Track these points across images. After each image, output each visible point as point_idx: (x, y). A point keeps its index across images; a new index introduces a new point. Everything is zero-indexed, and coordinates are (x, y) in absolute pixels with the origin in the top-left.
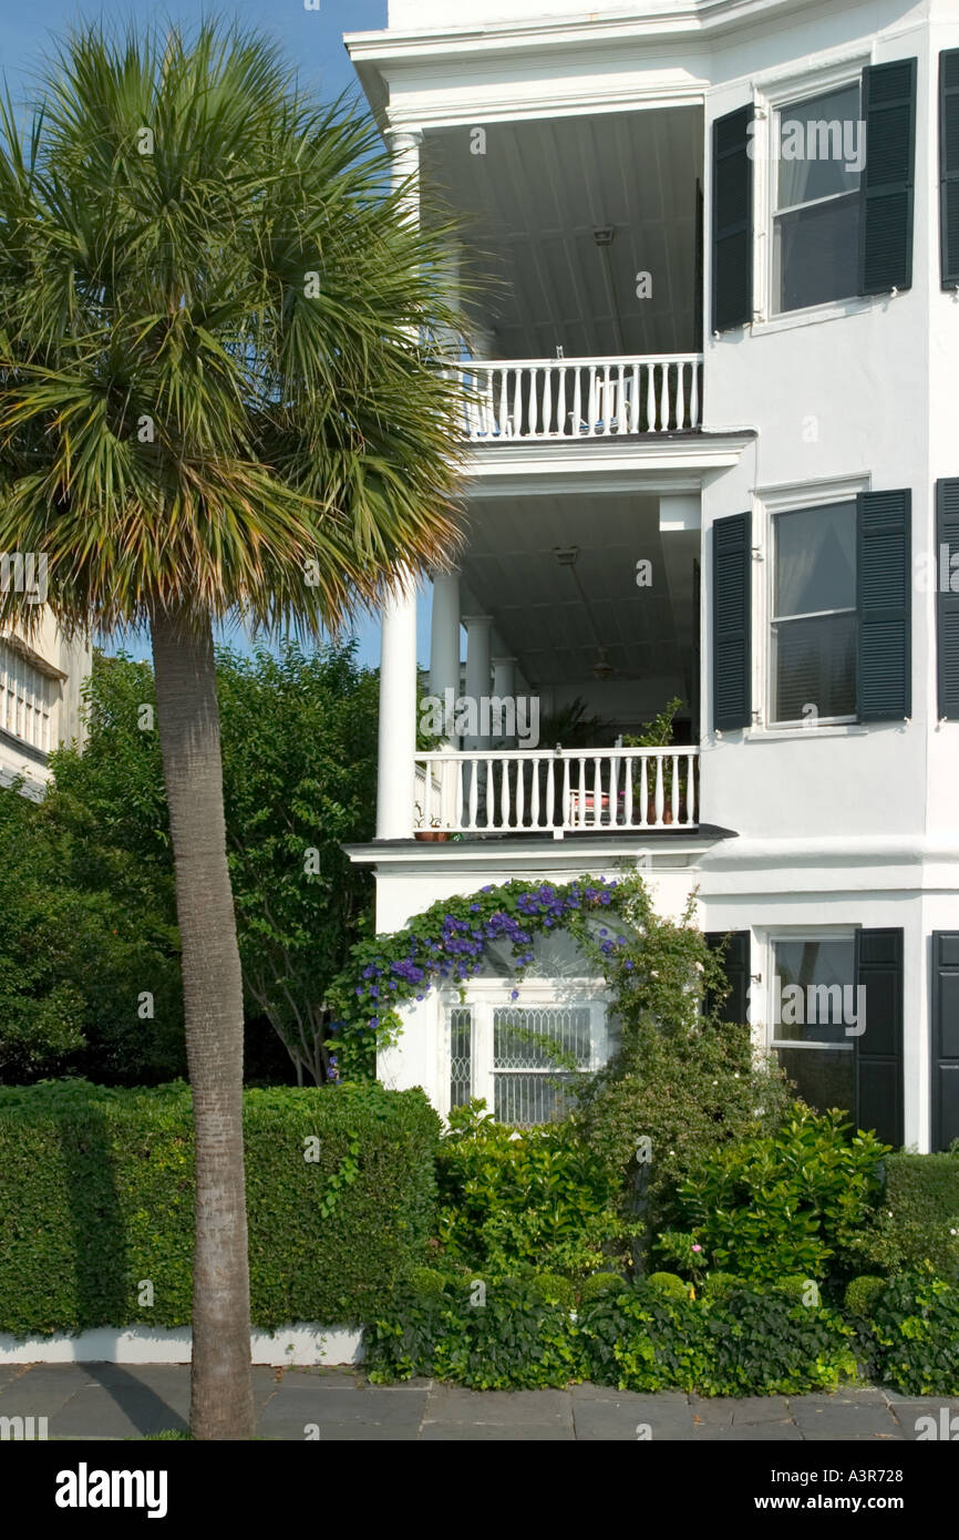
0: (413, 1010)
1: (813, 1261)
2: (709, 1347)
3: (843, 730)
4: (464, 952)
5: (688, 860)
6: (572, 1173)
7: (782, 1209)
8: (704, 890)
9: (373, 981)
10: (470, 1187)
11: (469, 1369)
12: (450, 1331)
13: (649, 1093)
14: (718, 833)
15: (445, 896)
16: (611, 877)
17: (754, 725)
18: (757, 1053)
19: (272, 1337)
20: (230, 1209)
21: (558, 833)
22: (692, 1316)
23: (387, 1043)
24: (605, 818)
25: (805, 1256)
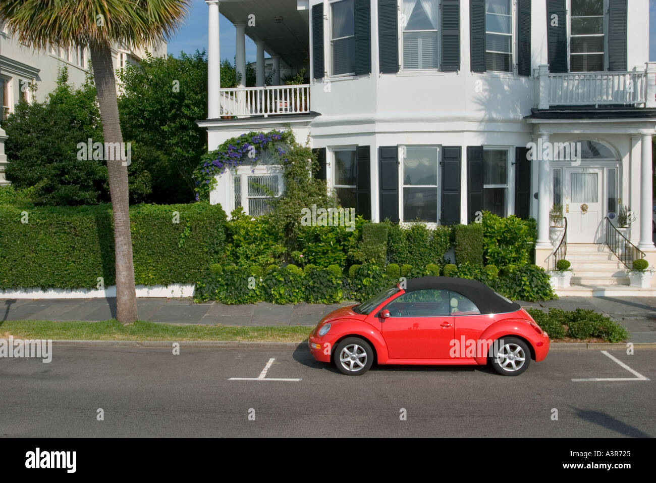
0: (221, 177)
1: (340, 260)
2: (303, 289)
3: (352, 78)
4: (236, 157)
5: (307, 124)
6: (267, 231)
7: (329, 242)
8: (313, 134)
9: (207, 167)
10: (235, 237)
11: (226, 298)
12: (221, 285)
13: (291, 204)
14: (315, 114)
15: (229, 138)
16: (282, 130)
17: (325, 76)
18: (329, 190)
19: (167, 288)
20: (125, 244)
21: (266, 116)
22: (298, 279)
23: (213, 189)
24: (286, 110)
25: (337, 258)
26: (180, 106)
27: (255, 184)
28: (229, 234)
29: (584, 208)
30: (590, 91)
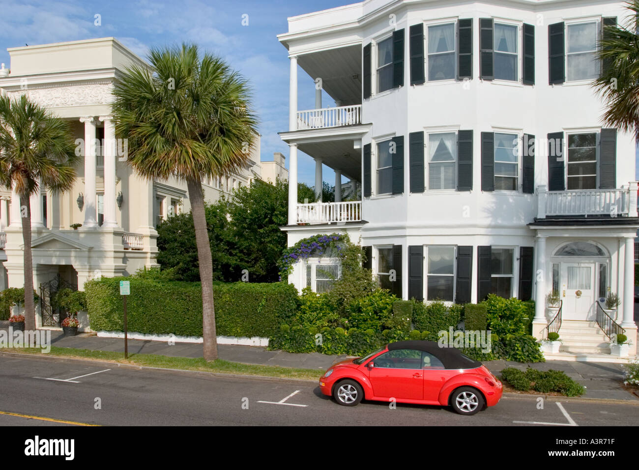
0: (296, 265)
1: (377, 326)
2: (346, 345)
3: (390, 196)
4: (306, 252)
5: (359, 229)
6: (326, 304)
7: (369, 313)
8: (363, 236)
9: (287, 258)
10: (303, 307)
11: (289, 348)
12: (287, 339)
13: (343, 285)
14: (364, 222)
15: (303, 238)
16: (341, 233)
17: (372, 196)
18: (373, 276)
19: (250, 339)
21: (329, 223)
22: (343, 338)
23: (290, 273)
25: (374, 324)
26: (272, 215)
27: (321, 272)
28: (299, 304)
29: (578, 294)
30: (580, 205)
